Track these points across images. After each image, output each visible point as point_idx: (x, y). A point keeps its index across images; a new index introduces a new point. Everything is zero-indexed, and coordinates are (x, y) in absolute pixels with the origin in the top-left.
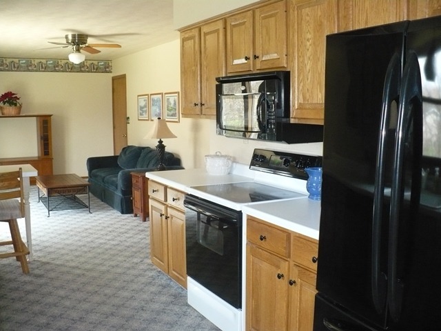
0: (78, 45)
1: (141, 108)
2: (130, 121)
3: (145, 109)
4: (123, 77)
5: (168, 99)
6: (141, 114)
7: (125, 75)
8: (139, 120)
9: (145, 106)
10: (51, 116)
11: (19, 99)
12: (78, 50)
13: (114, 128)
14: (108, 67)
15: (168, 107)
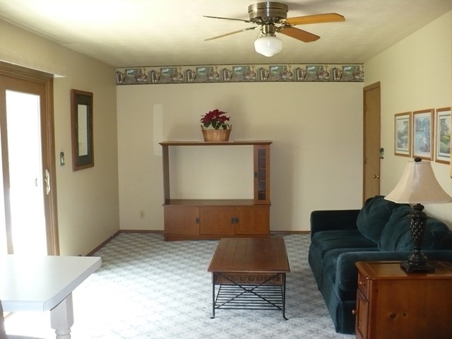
0: (271, 23)
1: (400, 135)
2: (385, 154)
3: (405, 137)
4: (377, 87)
5: (443, 121)
6: (400, 146)
7: (379, 82)
8: (396, 154)
9: (405, 132)
10: (269, 143)
11: (228, 119)
12: (271, 32)
13: (365, 162)
14: (358, 74)
15: (442, 135)
